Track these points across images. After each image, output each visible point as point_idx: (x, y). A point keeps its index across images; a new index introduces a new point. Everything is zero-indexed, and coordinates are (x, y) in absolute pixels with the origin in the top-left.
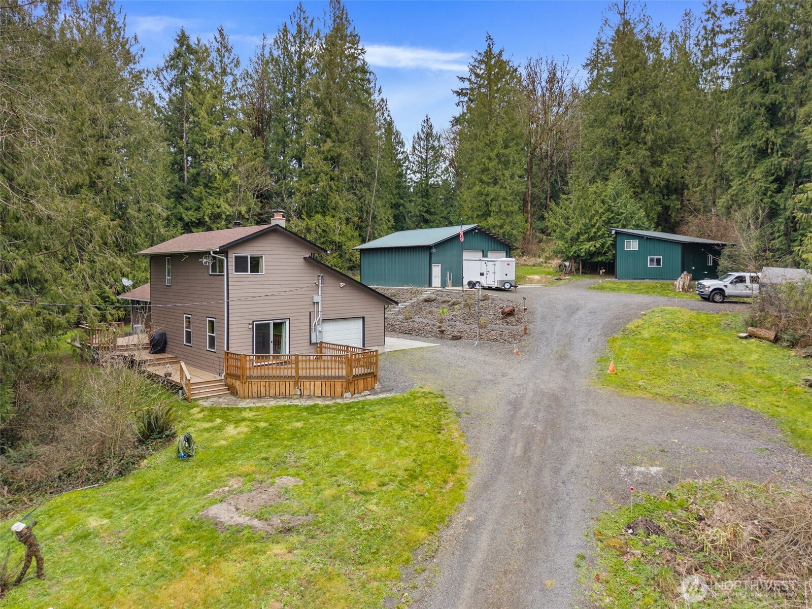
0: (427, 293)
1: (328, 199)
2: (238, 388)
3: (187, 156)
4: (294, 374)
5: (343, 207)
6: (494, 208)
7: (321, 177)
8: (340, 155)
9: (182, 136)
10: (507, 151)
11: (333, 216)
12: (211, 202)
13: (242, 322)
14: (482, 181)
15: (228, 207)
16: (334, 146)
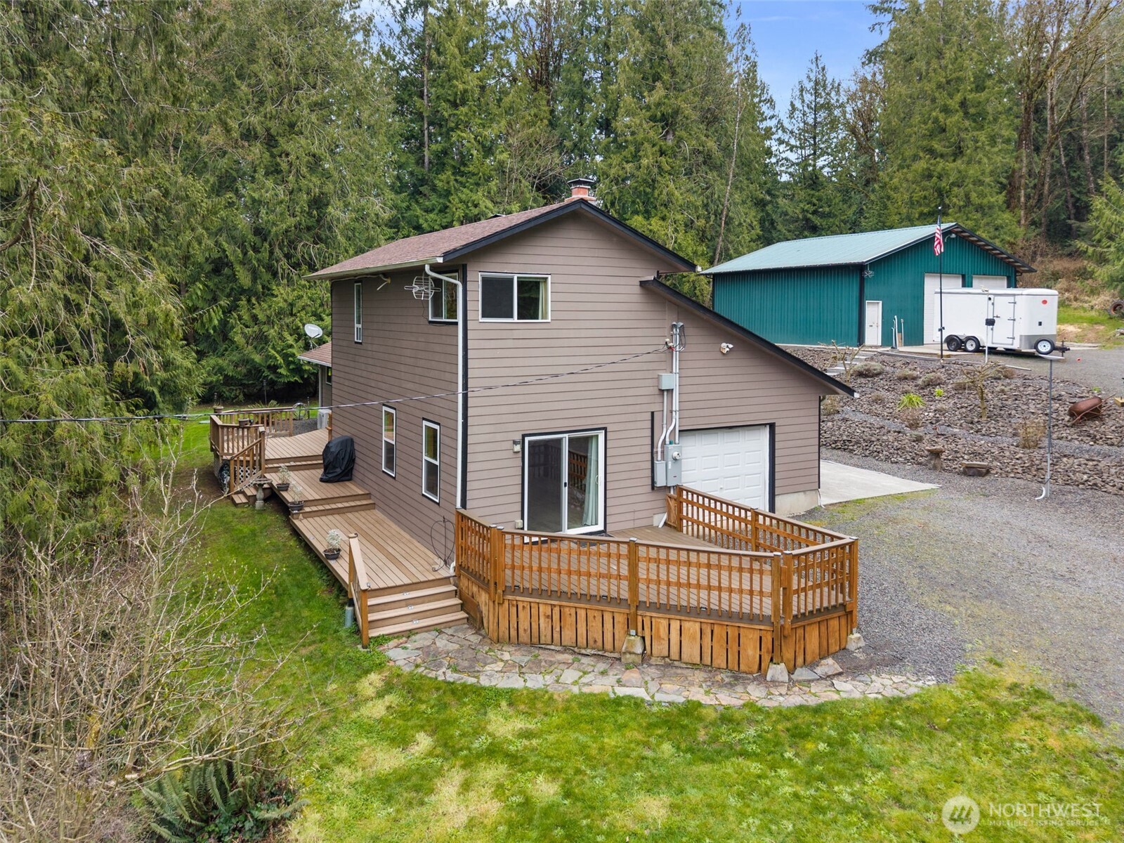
0: (860, 360)
1: (654, 188)
2: (484, 609)
3: (429, 125)
4: (625, 594)
5: (680, 202)
6: (955, 200)
7: (645, 150)
8: (676, 112)
9: (422, 92)
10: (983, 96)
11: (663, 219)
12: (463, 197)
13: (499, 437)
14: (931, 151)
15: (490, 205)
16: (666, 97)
